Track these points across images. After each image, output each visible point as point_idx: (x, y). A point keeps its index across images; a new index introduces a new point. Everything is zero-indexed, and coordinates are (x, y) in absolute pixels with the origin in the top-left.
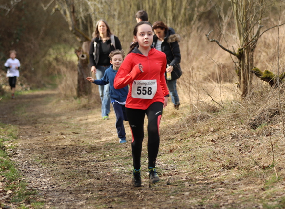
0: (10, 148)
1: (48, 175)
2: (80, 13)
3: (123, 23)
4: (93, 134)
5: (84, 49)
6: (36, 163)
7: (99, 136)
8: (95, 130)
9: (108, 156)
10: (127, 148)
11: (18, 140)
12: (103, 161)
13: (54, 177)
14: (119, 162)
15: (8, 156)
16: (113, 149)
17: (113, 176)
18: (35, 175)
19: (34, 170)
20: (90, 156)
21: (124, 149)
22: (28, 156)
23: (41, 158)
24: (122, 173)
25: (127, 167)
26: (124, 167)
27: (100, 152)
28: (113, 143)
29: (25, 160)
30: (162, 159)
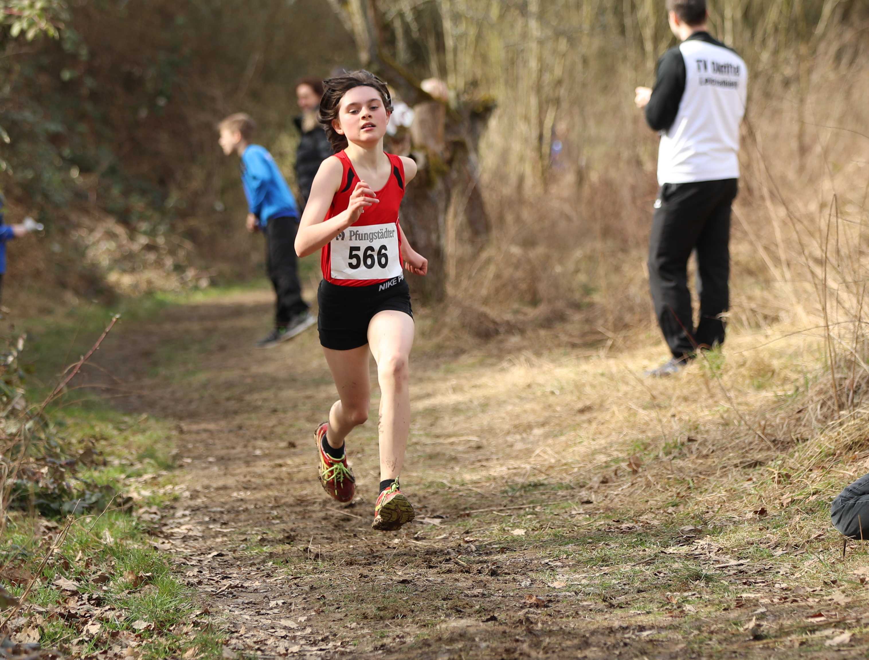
0: (149, 505)
1: (299, 603)
3: (558, 34)
4: (459, 452)
5: (416, 134)
6: (250, 560)
7: (480, 458)
8: (462, 435)
9: (519, 532)
10: (589, 502)
11: (177, 472)
12: (503, 550)
13: (322, 611)
14: (565, 556)
15: (144, 532)
16: (539, 507)
17: (547, 606)
18: (251, 603)
19: (246, 585)
20: (450, 534)
21: (580, 506)
22: (217, 534)
23: (269, 542)
24: (579, 597)
25: (597, 574)
26: (584, 575)
27: (488, 518)
28: (536, 486)
29: (210, 549)
30: (728, 545)
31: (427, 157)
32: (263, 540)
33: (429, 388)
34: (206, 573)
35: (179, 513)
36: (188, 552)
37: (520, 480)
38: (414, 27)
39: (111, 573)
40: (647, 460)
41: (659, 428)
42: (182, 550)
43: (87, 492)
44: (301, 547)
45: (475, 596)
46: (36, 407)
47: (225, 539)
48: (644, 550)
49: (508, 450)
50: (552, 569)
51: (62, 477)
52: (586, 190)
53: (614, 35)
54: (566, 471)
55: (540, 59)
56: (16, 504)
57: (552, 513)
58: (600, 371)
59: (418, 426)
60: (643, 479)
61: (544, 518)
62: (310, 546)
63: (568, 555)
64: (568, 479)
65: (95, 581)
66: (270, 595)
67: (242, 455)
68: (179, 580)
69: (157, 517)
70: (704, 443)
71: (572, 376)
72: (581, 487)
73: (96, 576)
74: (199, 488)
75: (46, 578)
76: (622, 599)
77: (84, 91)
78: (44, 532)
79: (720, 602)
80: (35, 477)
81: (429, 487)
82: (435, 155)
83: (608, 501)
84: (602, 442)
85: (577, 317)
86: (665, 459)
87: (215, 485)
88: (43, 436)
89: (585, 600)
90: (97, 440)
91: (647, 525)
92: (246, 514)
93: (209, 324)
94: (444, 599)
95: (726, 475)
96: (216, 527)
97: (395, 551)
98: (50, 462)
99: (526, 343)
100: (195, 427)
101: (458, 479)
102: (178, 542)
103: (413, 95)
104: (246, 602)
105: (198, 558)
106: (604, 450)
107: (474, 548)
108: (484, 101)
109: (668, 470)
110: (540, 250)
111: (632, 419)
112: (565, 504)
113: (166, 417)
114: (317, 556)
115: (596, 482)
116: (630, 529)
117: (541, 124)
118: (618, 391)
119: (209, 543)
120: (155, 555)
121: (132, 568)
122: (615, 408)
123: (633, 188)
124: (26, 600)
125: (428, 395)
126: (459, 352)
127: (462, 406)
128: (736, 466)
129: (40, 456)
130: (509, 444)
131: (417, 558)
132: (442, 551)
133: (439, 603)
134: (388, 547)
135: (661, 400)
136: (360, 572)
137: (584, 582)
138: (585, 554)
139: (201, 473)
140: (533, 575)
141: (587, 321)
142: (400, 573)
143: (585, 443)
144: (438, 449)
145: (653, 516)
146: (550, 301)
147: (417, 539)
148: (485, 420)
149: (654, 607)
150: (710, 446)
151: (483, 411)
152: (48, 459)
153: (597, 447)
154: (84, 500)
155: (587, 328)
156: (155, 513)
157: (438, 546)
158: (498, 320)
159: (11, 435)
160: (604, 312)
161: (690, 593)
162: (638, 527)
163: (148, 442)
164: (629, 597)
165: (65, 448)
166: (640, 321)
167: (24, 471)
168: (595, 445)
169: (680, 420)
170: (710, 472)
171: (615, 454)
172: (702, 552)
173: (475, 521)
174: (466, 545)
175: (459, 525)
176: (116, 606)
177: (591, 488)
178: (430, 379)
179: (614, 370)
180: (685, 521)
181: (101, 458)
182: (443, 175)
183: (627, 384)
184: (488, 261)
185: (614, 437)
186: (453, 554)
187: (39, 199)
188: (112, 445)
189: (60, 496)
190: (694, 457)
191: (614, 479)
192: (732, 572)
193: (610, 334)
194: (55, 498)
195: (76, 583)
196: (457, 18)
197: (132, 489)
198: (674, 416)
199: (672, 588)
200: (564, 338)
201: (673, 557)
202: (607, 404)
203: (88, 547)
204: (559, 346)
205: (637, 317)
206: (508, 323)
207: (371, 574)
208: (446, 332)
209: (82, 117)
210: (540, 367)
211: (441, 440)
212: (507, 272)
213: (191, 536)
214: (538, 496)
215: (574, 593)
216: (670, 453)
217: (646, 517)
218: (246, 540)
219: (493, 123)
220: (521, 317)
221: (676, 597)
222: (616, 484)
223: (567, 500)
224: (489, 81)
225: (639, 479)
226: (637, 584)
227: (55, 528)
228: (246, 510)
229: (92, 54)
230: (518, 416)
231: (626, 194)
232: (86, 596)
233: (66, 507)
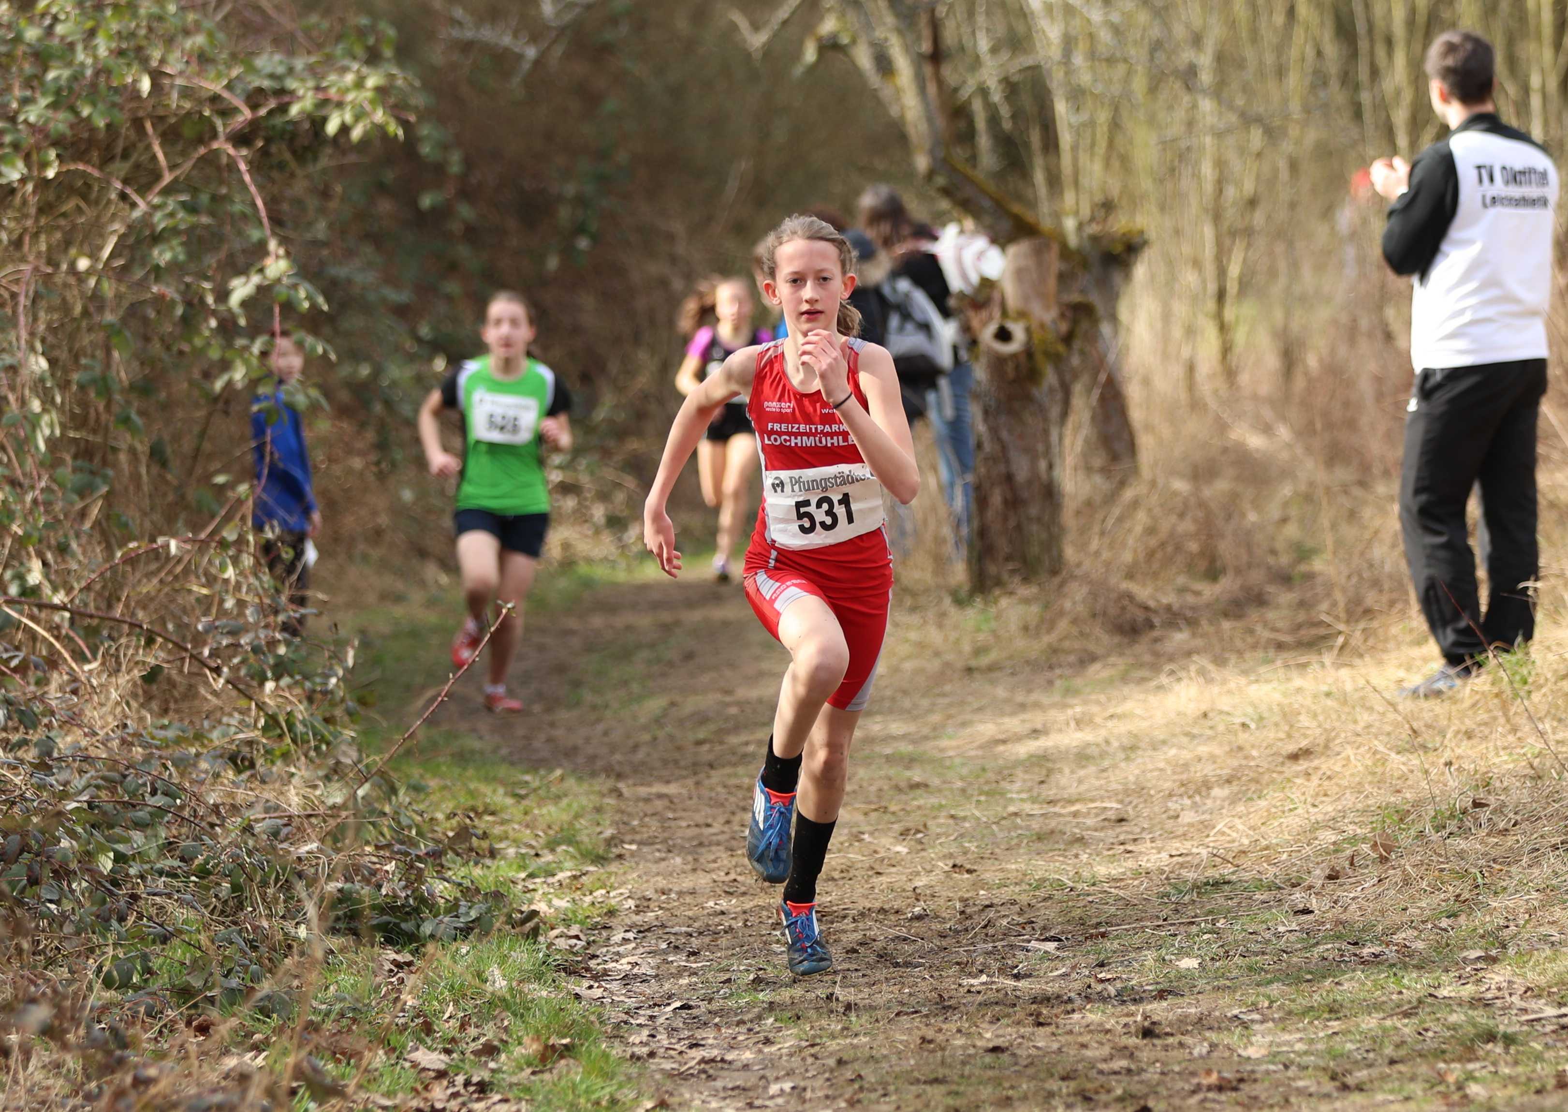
0: (567, 922)
1: (818, 1087)
2: (976, 63)
3: (1248, 120)
4: (1088, 829)
5: (1010, 291)
6: (736, 1015)
7: (1122, 838)
8: (1092, 800)
9: (1189, 963)
10: (1307, 911)
11: (613, 867)
12: (1161, 995)
13: (859, 1101)
14: (1266, 1004)
15: (559, 968)
16: (1222, 921)
17: (1235, 1089)
18: (738, 1087)
19: (729, 1057)
20: (1074, 968)
21: (1291, 918)
22: (681, 972)
23: (767, 983)
24: (1290, 1073)
25: (1321, 1034)
26: (1298, 1036)
27: (1137, 940)
28: (1217, 884)
29: (669, 998)
30: (1542, 981)
31: (1028, 331)
32: (757, 981)
33: (1037, 719)
34: (663, 1038)
35: (617, 937)
36: (631, 1003)
37: (1190, 875)
38: (1005, 111)
39: (502, 1041)
40: (1405, 839)
41: (1424, 784)
42: (622, 998)
43: (463, 903)
44: (822, 992)
45: (1115, 1073)
46: (376, 759)
47: (694, 979)
48: (1400, 993)
49: (1169, 825)
50: (1245, 1025)
51: (420, 878)
52: (1299, 384)
53: (1343, 120)
54: (1268, 859)
55: (1220, 164)
56: (341, 925)
57: (1244, 930)
58: (1325, 688)
59: (1017, 786)
60: (1398, 872)
61: (1231, 938)
62: (837, 990)
63: (1272, 1002)
64: (1270, 873)
65: (476, 1053)
66: (770, 1074)
67: (721, 838)
68: (617, 1050)
69: (581, 944)
70: (1500, 810)
71: (1277, 697)
72: (1294, 886)
73: (477, 1045)
74: (649, 894)
75: (394, 1049)
76: (1362, 1074)
77: (455, 227)
78: (391, 971)
79: (1529, 1079)
80: (372, 877)
81: (1037, 888)
82: (1042, 326)
83: (1338, 909)
84: (1328, 808)
85: (1286, 597)
86: (1435, 837)
87: (676, 888)
88: (387, 809)
89: (1300, 1079)
90: (479, 815)
91: (1405, 950)
92: (729, 936)
93: (666, 616)
94: (1063, 1079)
95: (1539, 864)
96: (679, 960)
97: (980, 998)
98: (399, 852)
99: (1199, 642)
100: (643, 791)
101: (1086, 874)
102: (614, 986)
103: (1005, 225)
104: (730, 1086)
105: (649, 1012)
106: (1331, 823)
107: (1112, 990)
108: (1124, 234)
109: (1440, 855)
110: (1223, 485)
111: (1379, 770)
112: (1267, 915)
113: (593, 774)
114: (848, 1007)
115: (1319, 877)
116: (1376, 956)
117: (1222, 272)
118: (1355, 722)
119: (667, 986)
120: (575, 1008)
121: (537, 1031)
122: (1349, 751)
123: (1379, 380)
124: (360, 1087)
125: (1035, 733)
126: (1087, 659)
127: (1093, 751)
128: (1555, 847)
129: (384, 842)
130: (1172, 813)
131: (1017, 1008)
132: (1058, 997)
133: (1053, 1085)
134: (969, 991)
135: (1426, 737)
136: (920, 1033)
137: (1299, 1047)
138: (1300, 1000)
139: (654, 868)
140: (1213, 1036)
141: (1302, 604)
142: (988, 1035)
143: (1300, 811)
144: (1053, 824)
145: (1416, 933)
146: (1238, 571)
147: (1017, 977)
148: (1130, 772)
149: (1417, 1088)
150: (1511, 815)
151: (1127, 759)
152: (397, 847)
153: (1320, 817)
154: (457, 916)
155: (1301, 617)
156: (577, 937)
157: (1051, 989)
158: (1152, 604)
159: (334, 807)
160: (1329, 587)
161: (1478, 1065)
162: (1391, 953)
163: (565, 817)
164: (1375, 1072)
165: (425, 828)
166: (1392, 603)
167: (357, 869)
168: (1317, 815)
169: (1460, 770)
170: (1510, 859)
171: (1351, 829)
172: (1499, 994)
173: (1116, 945)
174: (1099, 987)
175: (1088, 952)
176: (510, 1096)
177: (1310, 887)
178: (1037, 705)
179: (1349, 687)
180: (1470, 943)
181: (485, 844)
182: (1057, 360)
183: (1371, 709)
184: (1135, 504)
185: (1349, 800)
186: (1078, 1002)
187: (378, 408)
188: (503, 822)
189: (417, 910)
190: (1483, 833)
191: (1350, 872)
192: (1549, 1028)
193: (1341, 627)
194: (407, 913)
195: (443, 1057)
196: (1077, 95)
197: (538, 896)
198: (1449, 764)
199: (1448, 1056)
200: (1265, 634)
201: (1449, 1003)
202: (1335, 746)
203: (464, 996)
204: (1254, 647)
205: (1385, 598)
206: (1169, 608)
207: (940, 1038)
208: (1063, 625)
209: (452, 268)
210: (1224, 682)
211: (1057, 809)
212: (1166, 524)
213: (636, 976)
214: (1221, 901)
215: (1281, 1067)
216: (1444, 827)
217: (1404, 935)
218: (729, 981)
219: (1140, 271)
220: (1190, 599)
221: (1455, 1072)
222: (1353, 880)
223: (1271, 907)
224: (1135, 201)
225: (1391, 872)
226: (1389, 1051)
227: (409, 964)
228: (729, 930)
229: (469, 163)
230: (1186, 766)
231: (1366, 387)
232: (460, 1079)
233: (427, 928)
